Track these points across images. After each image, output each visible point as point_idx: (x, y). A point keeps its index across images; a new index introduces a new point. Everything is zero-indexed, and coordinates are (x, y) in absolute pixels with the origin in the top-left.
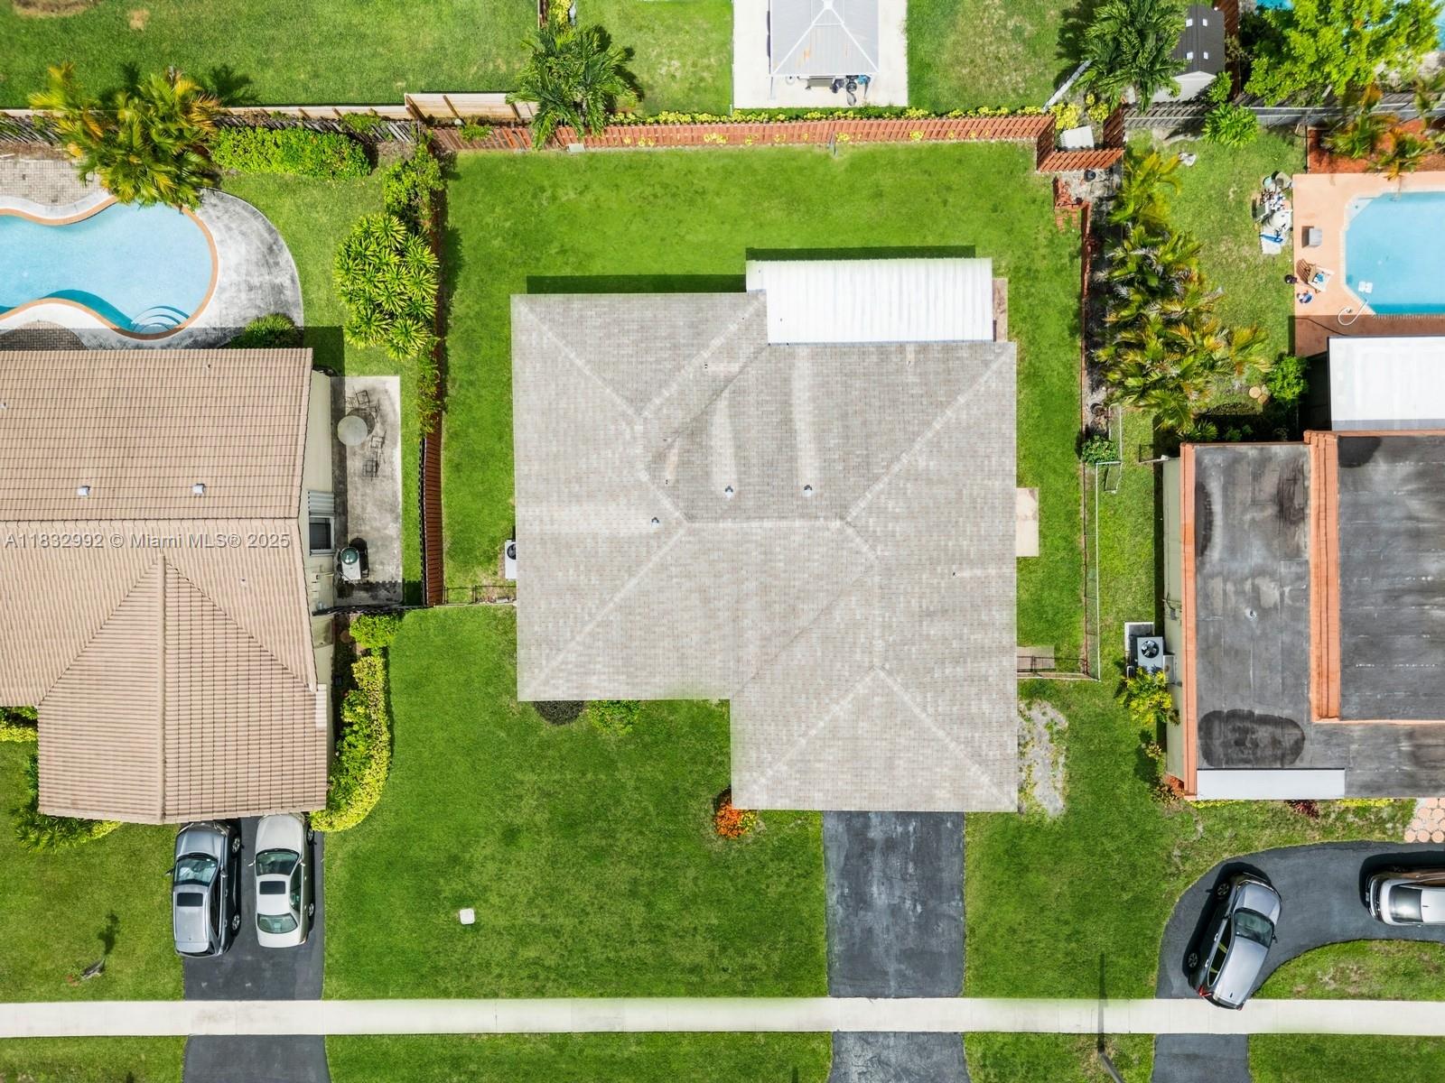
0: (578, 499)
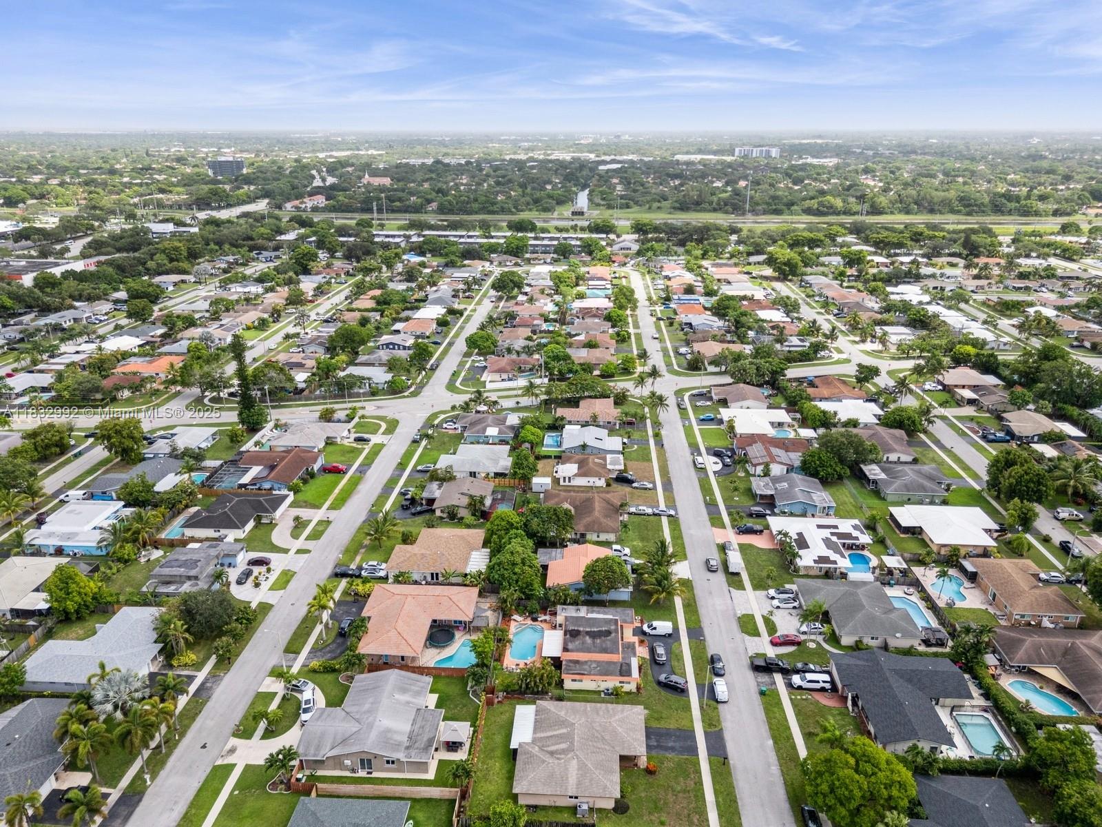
0: (567, 778)
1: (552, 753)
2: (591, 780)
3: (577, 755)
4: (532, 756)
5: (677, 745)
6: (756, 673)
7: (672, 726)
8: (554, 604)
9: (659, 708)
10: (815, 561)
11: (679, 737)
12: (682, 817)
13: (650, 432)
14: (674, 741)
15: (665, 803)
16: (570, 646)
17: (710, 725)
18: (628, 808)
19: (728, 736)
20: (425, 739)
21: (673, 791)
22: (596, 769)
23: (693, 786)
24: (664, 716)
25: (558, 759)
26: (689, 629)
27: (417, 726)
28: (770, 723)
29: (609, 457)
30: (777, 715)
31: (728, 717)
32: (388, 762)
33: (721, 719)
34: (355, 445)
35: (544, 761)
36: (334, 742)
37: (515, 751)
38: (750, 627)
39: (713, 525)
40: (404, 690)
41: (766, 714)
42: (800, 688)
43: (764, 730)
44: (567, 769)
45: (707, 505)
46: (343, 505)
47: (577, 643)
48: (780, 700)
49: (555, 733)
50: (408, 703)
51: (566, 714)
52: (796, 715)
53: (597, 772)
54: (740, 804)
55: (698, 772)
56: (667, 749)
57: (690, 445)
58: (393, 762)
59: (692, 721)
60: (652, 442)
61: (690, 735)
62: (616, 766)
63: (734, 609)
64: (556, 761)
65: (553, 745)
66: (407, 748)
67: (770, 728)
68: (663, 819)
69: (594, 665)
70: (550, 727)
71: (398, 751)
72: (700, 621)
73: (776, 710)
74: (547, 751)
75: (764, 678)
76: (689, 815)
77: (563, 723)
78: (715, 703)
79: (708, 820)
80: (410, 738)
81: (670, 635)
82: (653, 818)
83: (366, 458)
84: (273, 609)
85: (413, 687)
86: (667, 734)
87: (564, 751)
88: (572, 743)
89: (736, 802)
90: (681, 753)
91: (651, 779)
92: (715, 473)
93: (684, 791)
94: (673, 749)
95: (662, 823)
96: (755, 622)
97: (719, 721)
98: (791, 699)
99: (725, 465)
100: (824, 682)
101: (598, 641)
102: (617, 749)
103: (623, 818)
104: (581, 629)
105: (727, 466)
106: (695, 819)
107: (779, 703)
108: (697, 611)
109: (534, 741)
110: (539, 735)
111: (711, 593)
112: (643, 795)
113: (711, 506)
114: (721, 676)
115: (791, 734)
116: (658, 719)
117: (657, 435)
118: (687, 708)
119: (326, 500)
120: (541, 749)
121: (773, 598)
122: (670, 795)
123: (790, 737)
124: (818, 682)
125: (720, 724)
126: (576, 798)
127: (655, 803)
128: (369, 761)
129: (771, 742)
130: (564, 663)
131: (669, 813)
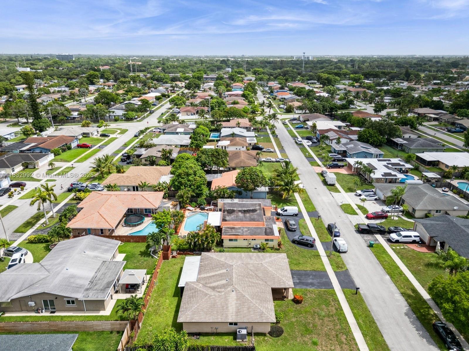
0: (227, 307)
1: (213, 288)
2: (248, 309)
3: (235, 289)
4: (196, 291)
5: (315, 281)
6: (362, 235)
7: (308, 269)
8: (216, 198)
9: (296, 257)
10: (383, 175)
11: (315, 276)
12: (331, 337)
13: (269, 132)
14: (313, 279)
15: (314, 326)
16: (227, 218)
17: (338, 267)
18: (282, 332)
19: (353, 274)
20: (105, 282)
21: (319, 316)
22: (253, 298)
23: (335, 311)
24: (301, 262)
25: (219, 292)
26: (308, 213)
27: (100, 273)
28: (382, 265)
29: (248, 139)
30: (386, 259)
31: (350, 261)
32: (68, 302)
33: (345, 263)
34: (100, 138)
35: (206, 295)
36: (22, 287)
37: (182, 289)
38: (350, 210)
39: (312, 165)
40: (94, 249)
41: (378, 259)
42: (397, 242)
43: (380, 269)
44: (227, 300)
45: (307, 157)
46: (85, 160)
47: (233, 216)
48: (384, 249)
49: (216, 273)
50: (96, 257)
51: (226, 259)
52: (401, 259)
53: (254, 301)
54: (378, 324)
55: (337, 301)
56: (307, 284)
57: (292, 136)
58: (73, 302)
59: (323, 265)
60: (271, 136)
61: (325, 274)
62: (270, 296)
63: (336, 201)
64: (217, 294)
65: (215, 282)
66: (87, 290)
67: (384, 268)
68: (315, 340)
69: (246, 229)
70: (212, 269)
71: (78, 292)
72: (315, 208)
73: (384, 256)
74: (210, 287)
75: (369, 238)
76: (337, 335)
77: (223, 265)
78: (338, 254)
79: (354, 339)
80: (91, 282)
81: (296, 215)
82: (306, 339)
83: (105, 142)
84: (17, 209)
85: (103, 247)
86: (306, 274)
87: (224, 286)
88: (231, 279)
89: (374, 322)
90: (319, 287)
91: (298, 306)
92: (308, 146)
93: (329, 316)
94: (312, 284)
95: (315, 344)
96: (352, 208)
97: (343, 264)
98: (393, 249)
99: (313, 143)
100: (415, 236)
101: (248, 215)
102: (269, 283)
103: (279, 341)
104: (235, 209)
105: (315, 143)
106: (343, 338)
107: (385, 251)
108: (312, 203)
109: (198, 280)
110: (203, 276)
111: (319, 194)
112: (294, 320)
113: (309, 158)
114: (338, 236)
115: (401, 271)
116: (296, 264)
117: (273, 133)
118: (318, 256)
119: (75, 159)
120: (204, 285)
121: (360, 195)
122: (317, 319)
123: (401, 273)
124: (411, 237)
125: (345, 266)
126: (236, 324)
127: (305, 326)
128: (52, 302)
129: (388, 277)
130: (223, 229)
131: (319, 334)
